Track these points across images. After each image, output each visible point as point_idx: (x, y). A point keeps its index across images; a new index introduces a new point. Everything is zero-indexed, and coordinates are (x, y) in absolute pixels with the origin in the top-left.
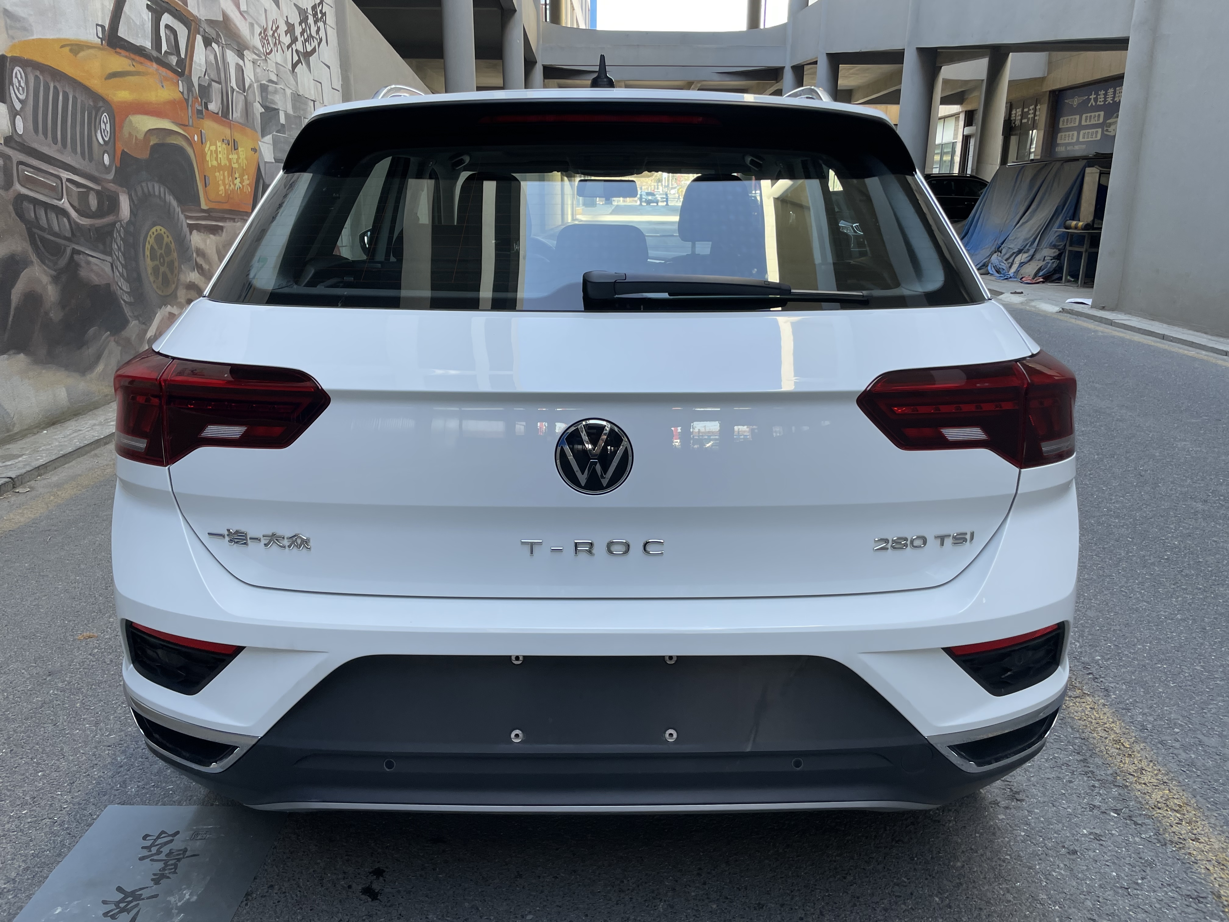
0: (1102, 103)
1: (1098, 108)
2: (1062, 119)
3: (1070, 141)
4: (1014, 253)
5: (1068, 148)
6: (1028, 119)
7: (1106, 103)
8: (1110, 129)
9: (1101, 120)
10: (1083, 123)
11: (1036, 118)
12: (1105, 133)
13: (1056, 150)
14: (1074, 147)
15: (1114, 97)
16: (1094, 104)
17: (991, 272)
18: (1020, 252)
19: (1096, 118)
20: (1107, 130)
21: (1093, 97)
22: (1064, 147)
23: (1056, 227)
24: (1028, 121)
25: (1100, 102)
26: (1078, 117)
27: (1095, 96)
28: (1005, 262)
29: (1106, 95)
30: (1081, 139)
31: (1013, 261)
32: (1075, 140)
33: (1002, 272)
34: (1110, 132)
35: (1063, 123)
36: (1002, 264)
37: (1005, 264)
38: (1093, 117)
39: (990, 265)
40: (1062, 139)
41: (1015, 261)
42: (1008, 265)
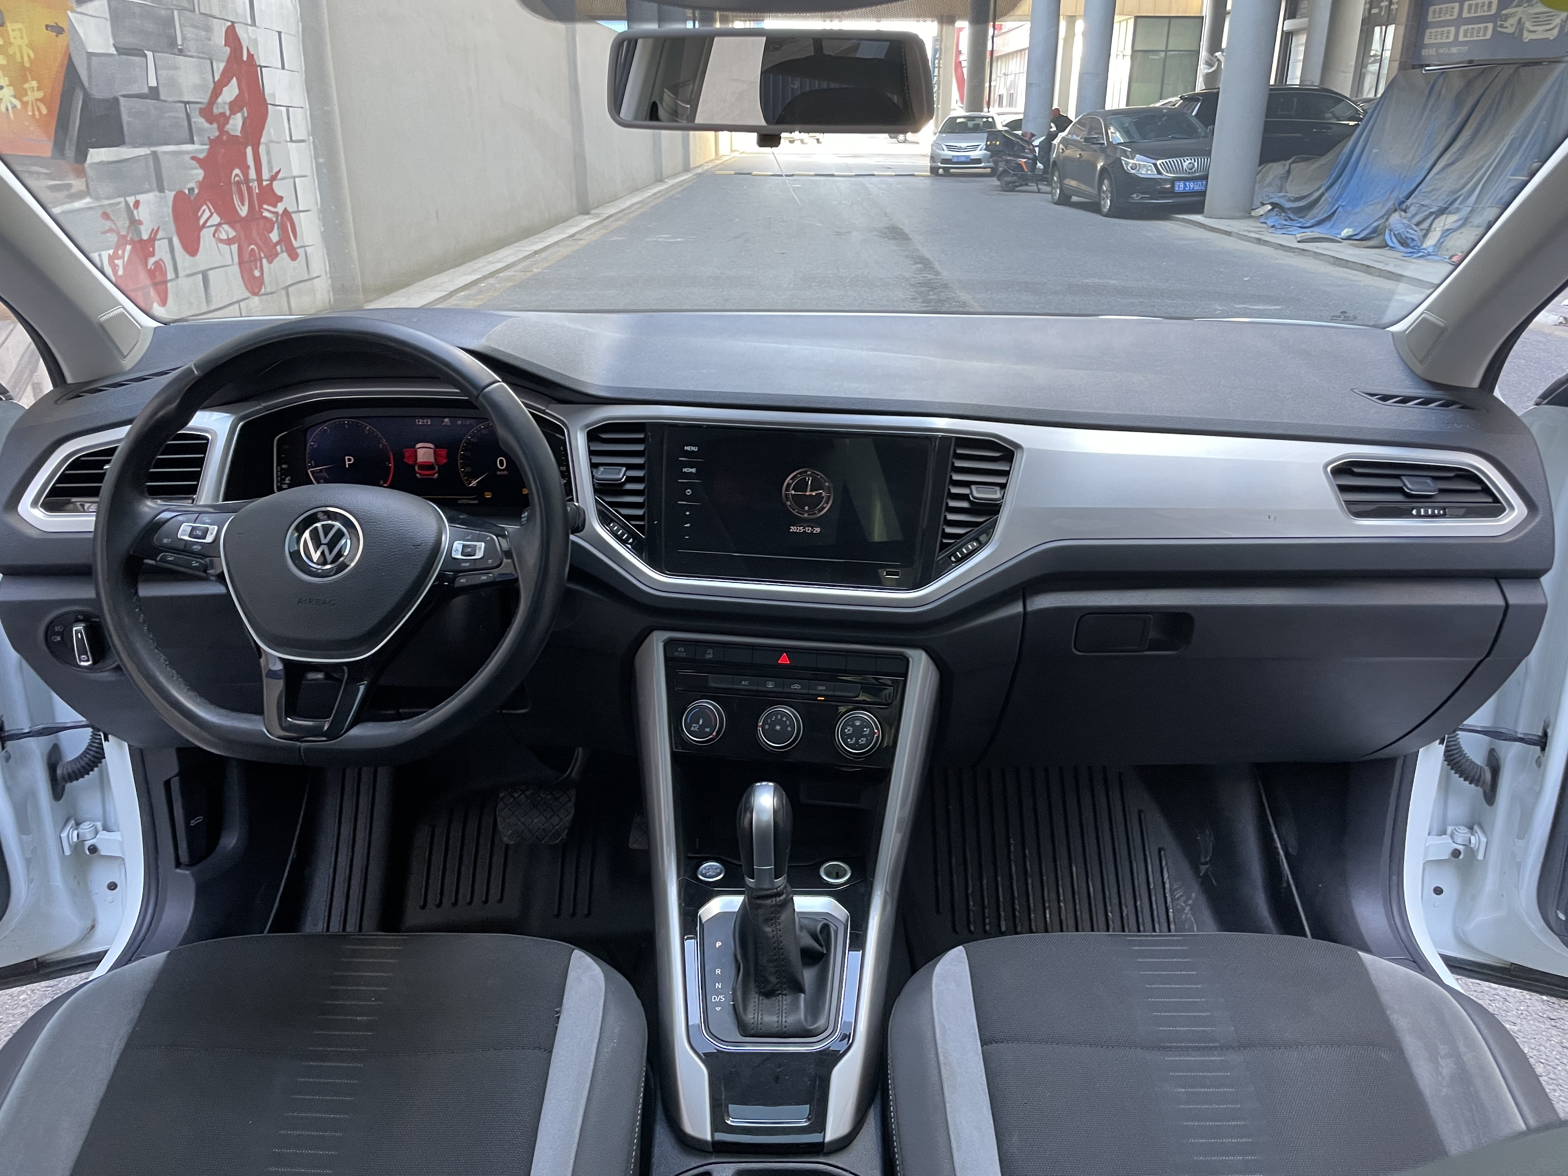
2: (1431, 9)
3: (1444, 41)
4: (1432, 213)
5: (1441, 51)
6: (1381, 8)
8: (1506, 24)
9: (1493, 11)
10: (1465, 15)
11: (1394, 7)
12: (1499, 29)
13: (1423, 54)
14: (1449, 50)
17: (1391, 244)
18: (1442, 211)
19: (1486, 8)
20: (1501, 26)
22: (1435, 49)
23: (1509, 174)
24: (1381, 11)
26: (1457, 5)
28: (1415, 227)
30: (1461, 38)
31: (1431, 225)
32: (1451, 39)
33: (1411, 245)
34: (1506, 28)
35: (1434, 15)
36: (1411, 231)
37: (1416, 231)
38: (1480, 6)
39: (1387, 232)
40: (1431, 37)
41: (1434, 226)
42: (1422, 233)
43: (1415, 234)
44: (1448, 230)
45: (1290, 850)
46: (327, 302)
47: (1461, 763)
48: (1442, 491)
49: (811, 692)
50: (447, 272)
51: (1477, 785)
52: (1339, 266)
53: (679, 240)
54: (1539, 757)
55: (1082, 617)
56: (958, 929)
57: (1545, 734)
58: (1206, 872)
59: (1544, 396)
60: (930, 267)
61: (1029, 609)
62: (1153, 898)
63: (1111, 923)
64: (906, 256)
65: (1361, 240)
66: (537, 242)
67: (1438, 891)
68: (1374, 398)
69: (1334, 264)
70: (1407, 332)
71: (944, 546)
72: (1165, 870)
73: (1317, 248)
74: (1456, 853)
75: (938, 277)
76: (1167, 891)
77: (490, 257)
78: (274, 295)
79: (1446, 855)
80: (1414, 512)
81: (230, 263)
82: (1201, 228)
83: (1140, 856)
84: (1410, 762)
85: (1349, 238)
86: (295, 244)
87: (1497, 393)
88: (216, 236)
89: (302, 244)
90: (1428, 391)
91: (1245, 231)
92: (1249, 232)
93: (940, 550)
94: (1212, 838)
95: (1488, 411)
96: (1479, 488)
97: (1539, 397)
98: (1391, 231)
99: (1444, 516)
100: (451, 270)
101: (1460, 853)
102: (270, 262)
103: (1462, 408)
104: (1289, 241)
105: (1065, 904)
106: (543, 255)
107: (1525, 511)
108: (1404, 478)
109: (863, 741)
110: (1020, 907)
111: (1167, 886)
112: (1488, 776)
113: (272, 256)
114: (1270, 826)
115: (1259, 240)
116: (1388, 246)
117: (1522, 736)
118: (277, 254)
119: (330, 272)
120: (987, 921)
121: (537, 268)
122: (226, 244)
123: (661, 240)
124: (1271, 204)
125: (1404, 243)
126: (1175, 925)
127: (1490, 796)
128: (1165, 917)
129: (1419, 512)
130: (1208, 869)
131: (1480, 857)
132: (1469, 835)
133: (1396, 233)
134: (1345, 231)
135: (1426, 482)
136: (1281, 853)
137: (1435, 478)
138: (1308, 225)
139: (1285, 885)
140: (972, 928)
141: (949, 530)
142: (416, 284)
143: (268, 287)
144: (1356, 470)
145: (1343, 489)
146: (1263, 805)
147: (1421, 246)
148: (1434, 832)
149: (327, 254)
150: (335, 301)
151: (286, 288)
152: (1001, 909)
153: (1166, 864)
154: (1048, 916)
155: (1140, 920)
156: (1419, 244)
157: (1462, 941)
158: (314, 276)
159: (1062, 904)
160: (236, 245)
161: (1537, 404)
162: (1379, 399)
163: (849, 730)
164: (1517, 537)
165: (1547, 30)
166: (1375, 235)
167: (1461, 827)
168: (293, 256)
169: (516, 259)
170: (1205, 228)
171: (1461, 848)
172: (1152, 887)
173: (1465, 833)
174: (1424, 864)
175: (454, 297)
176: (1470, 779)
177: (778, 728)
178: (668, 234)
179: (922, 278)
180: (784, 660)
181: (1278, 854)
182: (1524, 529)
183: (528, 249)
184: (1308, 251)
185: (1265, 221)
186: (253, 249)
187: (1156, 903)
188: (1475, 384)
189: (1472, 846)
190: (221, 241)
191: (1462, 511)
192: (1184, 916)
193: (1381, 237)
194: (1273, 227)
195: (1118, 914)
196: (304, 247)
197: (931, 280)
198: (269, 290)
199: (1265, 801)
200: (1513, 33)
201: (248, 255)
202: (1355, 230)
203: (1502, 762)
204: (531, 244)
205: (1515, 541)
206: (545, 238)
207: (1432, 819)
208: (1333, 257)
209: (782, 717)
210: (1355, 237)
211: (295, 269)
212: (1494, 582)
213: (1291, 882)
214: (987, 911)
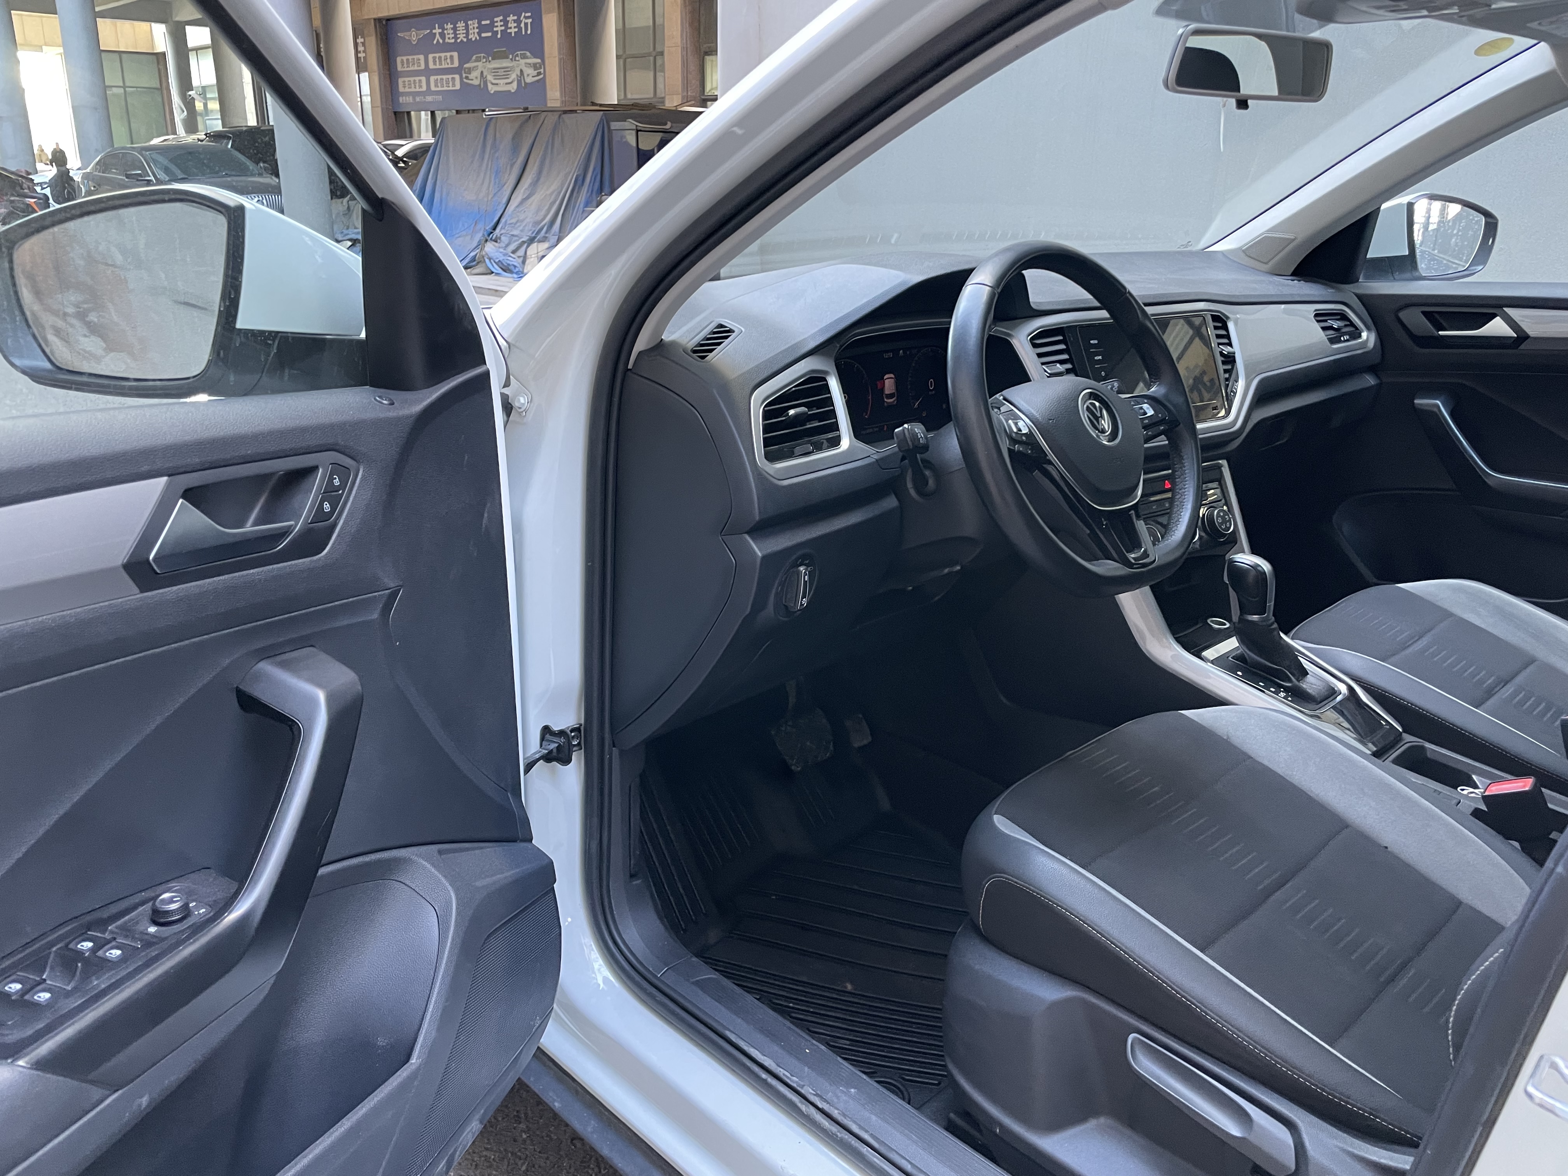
0: (453, 41)
1: (445, 47)
2: (399, 59)
3: (418, 89)
4: (524, 242)
5: (418, 99)
7: (459, 41)
8: (471, 76)
9: (456, 64)
10: (432, 66)
11: (359, 55)
12: (465, 81)
13: (402, 101)
14: (425, 98)
15: (467, 34)
16: (441, 41)
18: (532, 240)
19: (449, 61)
20: (467, 78)
21: (437, 31)
22: (411, 95)
25: (449, 38)
26: (421, 57)
27: (440, 31)
29: (455, 29)
30: (433, 88)
31: (525, 253)
32: (424, 88)
33: (515, 271)
34: (472, 80)
35: (403, 65)
36: (510, 258)
37: (514, 258)
38: (443, 59)
39: (487, 260)
40: (403, 85)
41: (528, 253)
42: (520, 260)
43: (514, 261)
98: (490, 259)
124: (350, 240)
125: (506, 269)
133: (497, 261)
156: (521, 270)
165: (506, 84)
166: (480, 263)
193: (485, 265)
200: (480, 85)
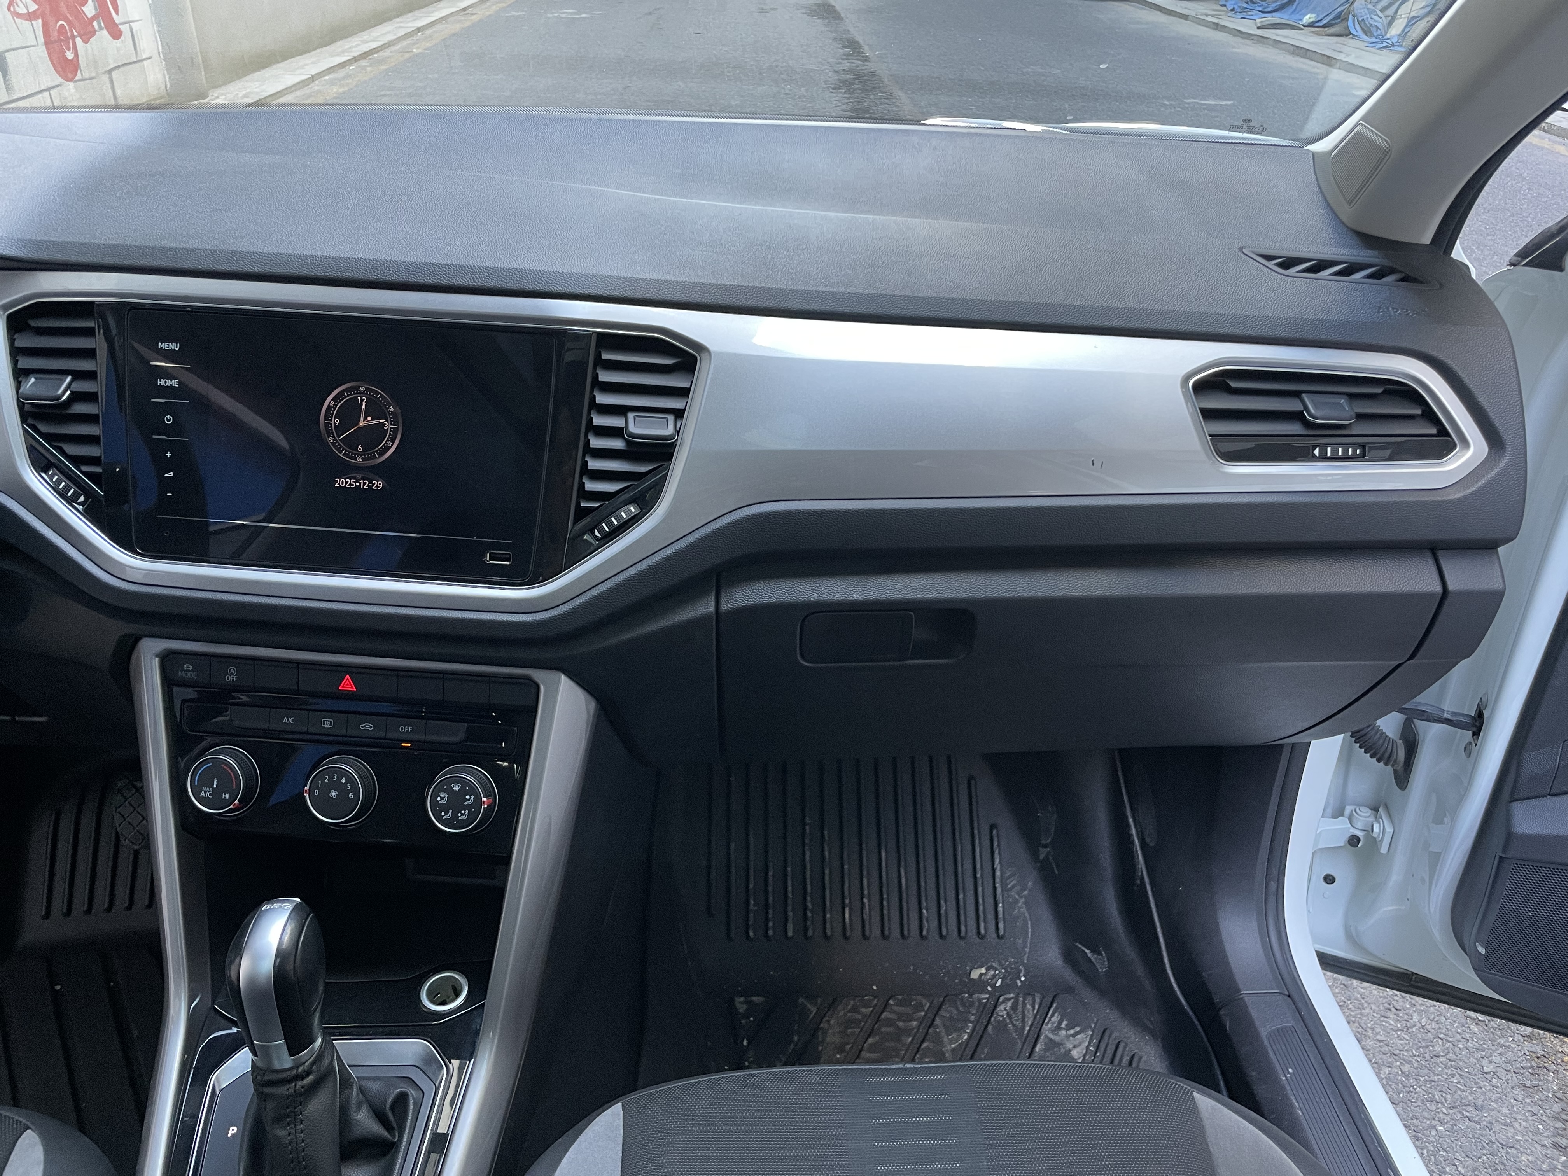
17: (1354, 32)
28: (1380, 14)
31: (1396, 12)
33: (1376, 34)
36: (1376, 18)
37: (1381, 18)
39: (1351, 17)
41: (1400, 12)
42: (1386, 21)
43: (1380, 21)
44: (1414, 18)
45: (1148, 839)
46: (163, 87)
47: (1368, 736)
48: (1361, 417)
49: (390, 735)
50: (313, 53)
51: (1386, 764)
52: (1298, 55)
53: (583, 15)
54: (1470, 743)
55: (806, 617)
56: (733, 936)
57: (1480, 715)
58: (1047, 857)
59: (1523, 254)
60: (859, 52)
61: (725, 607)
62: (980, 889)
63: (925, 922)
64: (835, 39)
65: (1324, 26)
66: (421, 17)
67: (1329, 879)
68: (1271, 264)
69: (1293, 53)
70: (1333, 154)
71: (581, 513)
72: (997, 852)
73: (1277, 35)
74: (1354, 841)
75: (867, 63)
76: (997, 880)
77: (365, 35)
78: (94, 81)
79: (1342, 841)
80: (1317, 452)
81: (35, 43)
82: (1157, 10)
83: (967, 835)
84: (1300, 753)
85: (1311, 25)
86: (117, 19)
87: (1458, 253)
88: (12, 9)
89: (126, 20)
90: (1355, 252)
91: (1202, 14)
92: (1207, 15)
93: (576, 520)
94: (1055, 817)
95: (1442, 286)
96: (1418, 412)
97: (1516, 255)
98: (1354, 16)
99: (1362, 457)
100: (318, 51)
101: (1359, 840)
102: (86, 41)
103: (1402, 280)
104: (1247, 26)
105: (869, 901)
106: (428, 32)
107: (1485, 448)
108: (1304, 396)
109: (464, 815)
110: (813, 906)
111: (998, 873)
112: (1402, 754)
113: (88, 34)
114: (1125, 807)
115: (1217, 24)
116: (1350, 33)
117: (1449, 717)
118: (94, 32)
119: (164, 53)
120: (771, 924)
121: (418, 48)
122: (27, 20)
123: (563, 16)
125: (1367, 32)
126: (1004, 923)
127: (1403, 778)
128: (993, 912)
129: (1323, 452)
130: (1048, 853)
131: (1384, 850)
132: (1372, 819)
133: (1360, 19)
134: (1308, 17)
135: (1339, 403)
136: (1137, 841)
137: (1352, 396)
138: (1270, 9)
139: (1138, 882)
140: (751, 934)
141: (591, 486)
142: (274, 66)
143: (84, 71)
144: (1234, 384)
145: (1208, 414)
146: (1118, 781)
147: (1386, 35)
148: (1329, 811)
149: (159, 31)
150: (171, 86)
151: (110, 72)
152: (790, 908)
153: (999, 845)
154: (847, 915)
155: (962, 919)
156: (1384, 34)
157: (1352, 938)
158: (144, 57)
159: (865, 900)
160: (40, 21)
161: (1512, 264)
162: (1280, 265)
163: (442, 799)
164: (1469, 491)
166: (1339, 20)
167: (1362, 808)
168: (116, 33)
169: (395, 37)
170: (1161, 11)
171: (1360, 834)
172: (979, 875)
173: (1369, 817)
174: (1313, 854)
175: (317, 82)
176: (1378, 756)
177: (334, 794)
178: (573, 9)
179: (848, 64)
180: (348, 685)
181: (1133, 843)
182: (1481, 477)
183: (410, 25)
184: (1268, 38)
185: (1224, 3)
186: (62, 26)
187: (983, 896)
188: (1427, 239)
189: (1375, 835)
190: (19, 15)
191: (1388, 452)
192: (1016, 912)
193: (1343, 24)
194: (1233, 10)
195: (934, 909)
196: (129, 22)
197: (858, 66)
198: (86, 75)
199: (1120, 774)
201: (56, 33)
202: (1318, 16)
203: (1420, 738)
204: (415, 20)
205: (1465, 497)
206: (433, 12)
207: (1329, 794)
208: (1292, 45)
209: (339, 779)
210: (1317, 24)
211: (118, 49)
212: (1428, 553)
213: (1146, 879)
214: (771, 912)
